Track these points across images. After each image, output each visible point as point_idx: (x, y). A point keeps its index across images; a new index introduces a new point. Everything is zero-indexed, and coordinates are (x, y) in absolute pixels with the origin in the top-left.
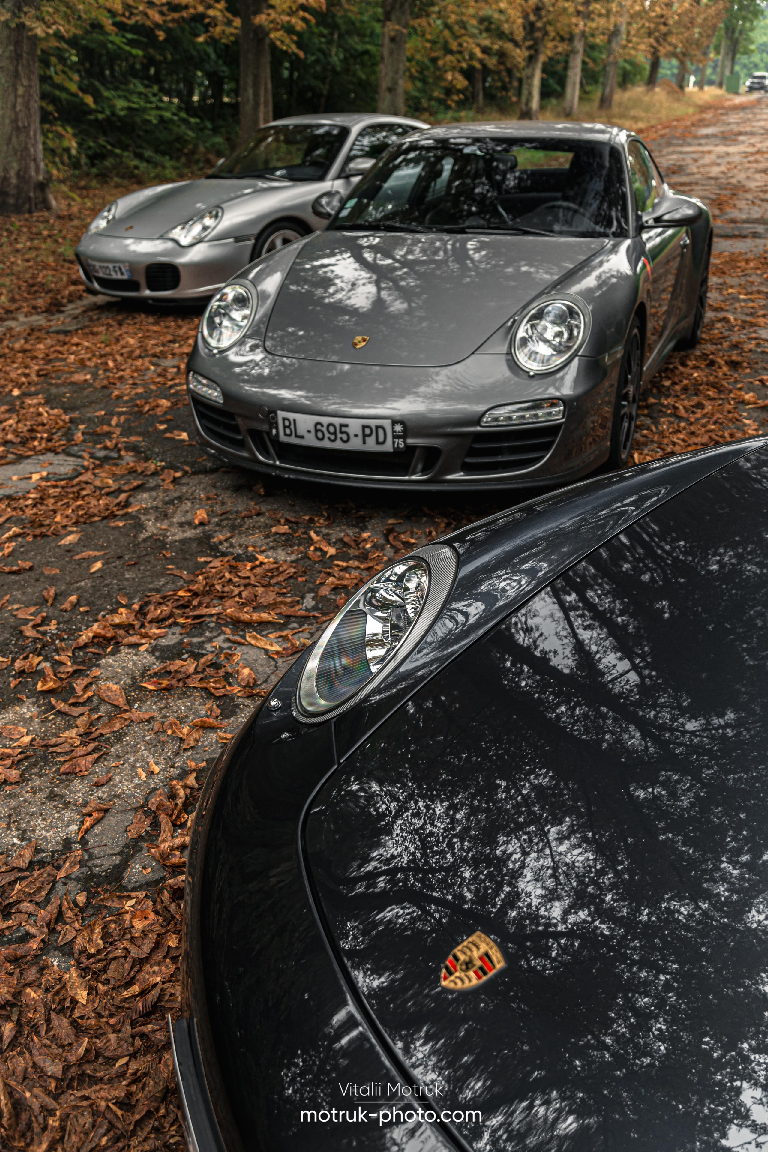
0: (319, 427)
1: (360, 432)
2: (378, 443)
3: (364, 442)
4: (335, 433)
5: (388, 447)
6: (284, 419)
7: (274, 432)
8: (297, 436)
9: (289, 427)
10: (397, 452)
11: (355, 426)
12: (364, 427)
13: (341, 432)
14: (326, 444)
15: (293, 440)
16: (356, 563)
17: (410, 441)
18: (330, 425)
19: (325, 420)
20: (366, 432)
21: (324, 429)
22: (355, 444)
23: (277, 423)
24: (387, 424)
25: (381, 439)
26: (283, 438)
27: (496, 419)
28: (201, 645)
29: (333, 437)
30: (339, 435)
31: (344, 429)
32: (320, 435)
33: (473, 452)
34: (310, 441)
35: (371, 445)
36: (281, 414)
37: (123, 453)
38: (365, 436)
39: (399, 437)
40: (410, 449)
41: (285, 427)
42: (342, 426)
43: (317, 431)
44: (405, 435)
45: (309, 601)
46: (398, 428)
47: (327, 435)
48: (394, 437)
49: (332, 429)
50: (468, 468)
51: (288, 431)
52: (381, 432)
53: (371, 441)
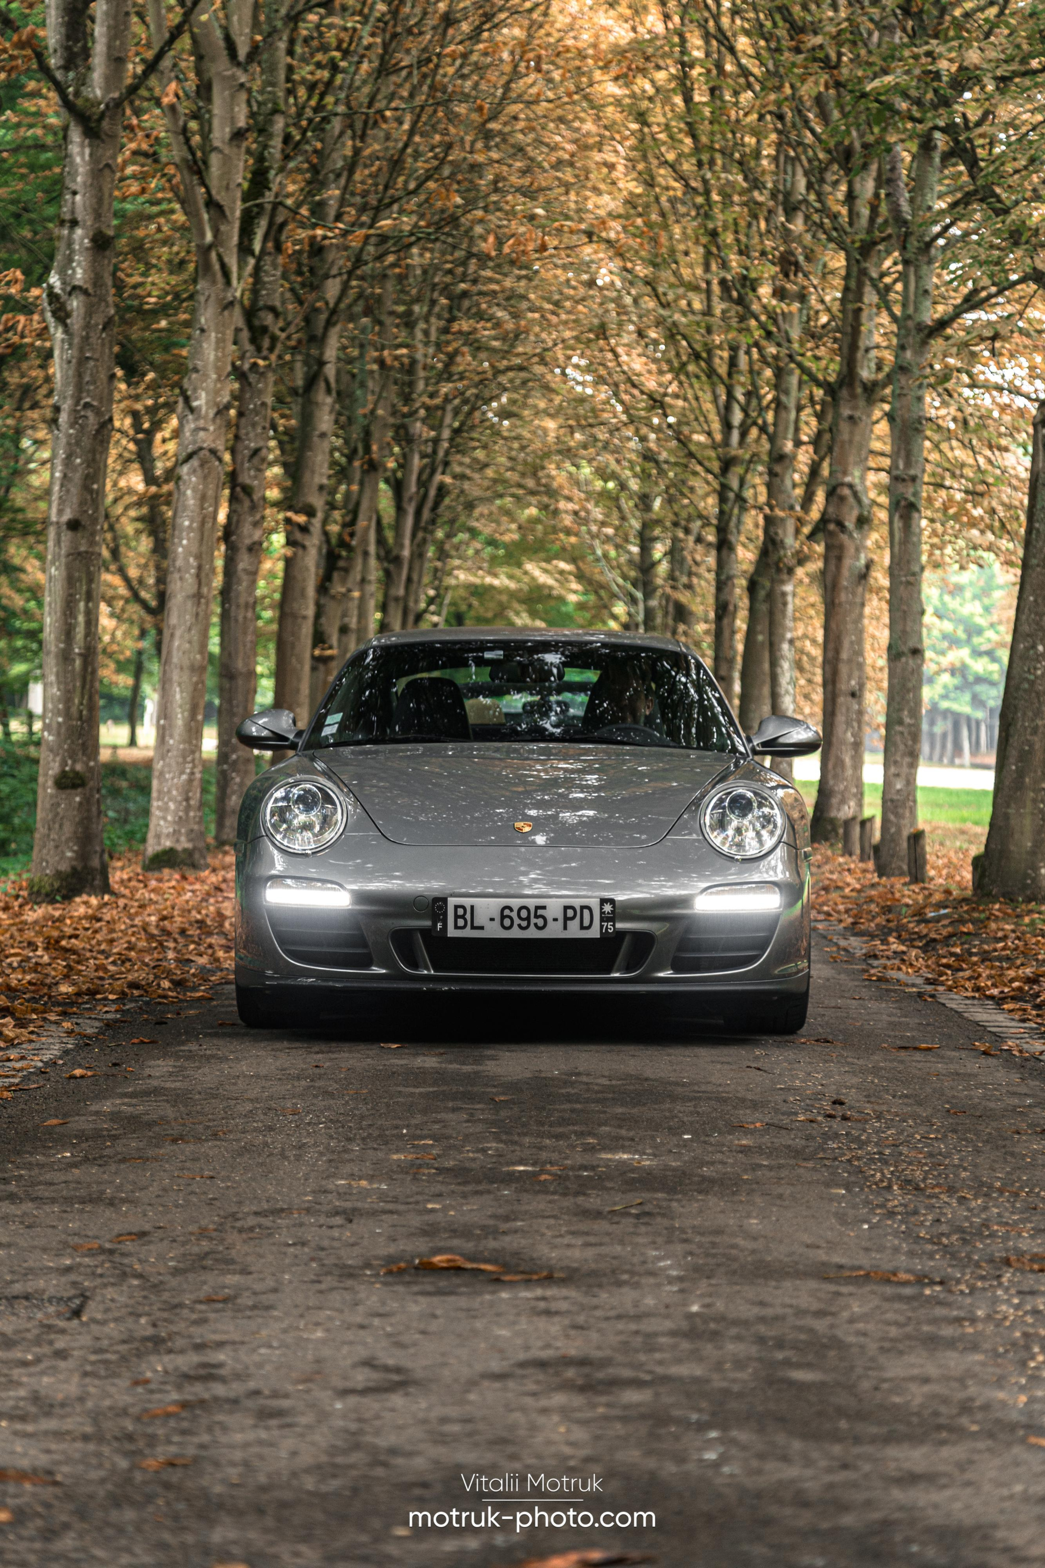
0: (506, 912)
1: (560, 915)
2: (582, 927)
3: (565, 928)
4: (528, 919)
5: (594, 933)
6: (456, 907)
7: (439, 926)
8: (473, 927)
9: (463, 917)
10: (604, 939)
11: (554, 909)
12: (566, 908)
13: (536, 917)
14: (515, 933)
15: (468, 933)
17: (620, 925)
18: (521, 908)
19: (515, 903)
20: (568, 914)
21: (514, 915)
22: (554, 931)
23: (445, 914)
24: (594, 903)
25: (586, 923)
26: (452, 932)
29: (524, 924)
30: (533, 920)
31: (540, 912)
32: (507, 922)
34: (494, 931)
35: (574, 931)
36: (452, 902)
38: (566, 919)
39: (608, 920)
40: (620, 936)
41: (457, 917)
42: (537, 908)
43: (503, 917)
44: (615, 917)
46: (608, 908)
47: (517, 921)
48: (602, 920)
49: (524, 913)
50: (678, 963)
51: (461, 922)
53: (574, 925)
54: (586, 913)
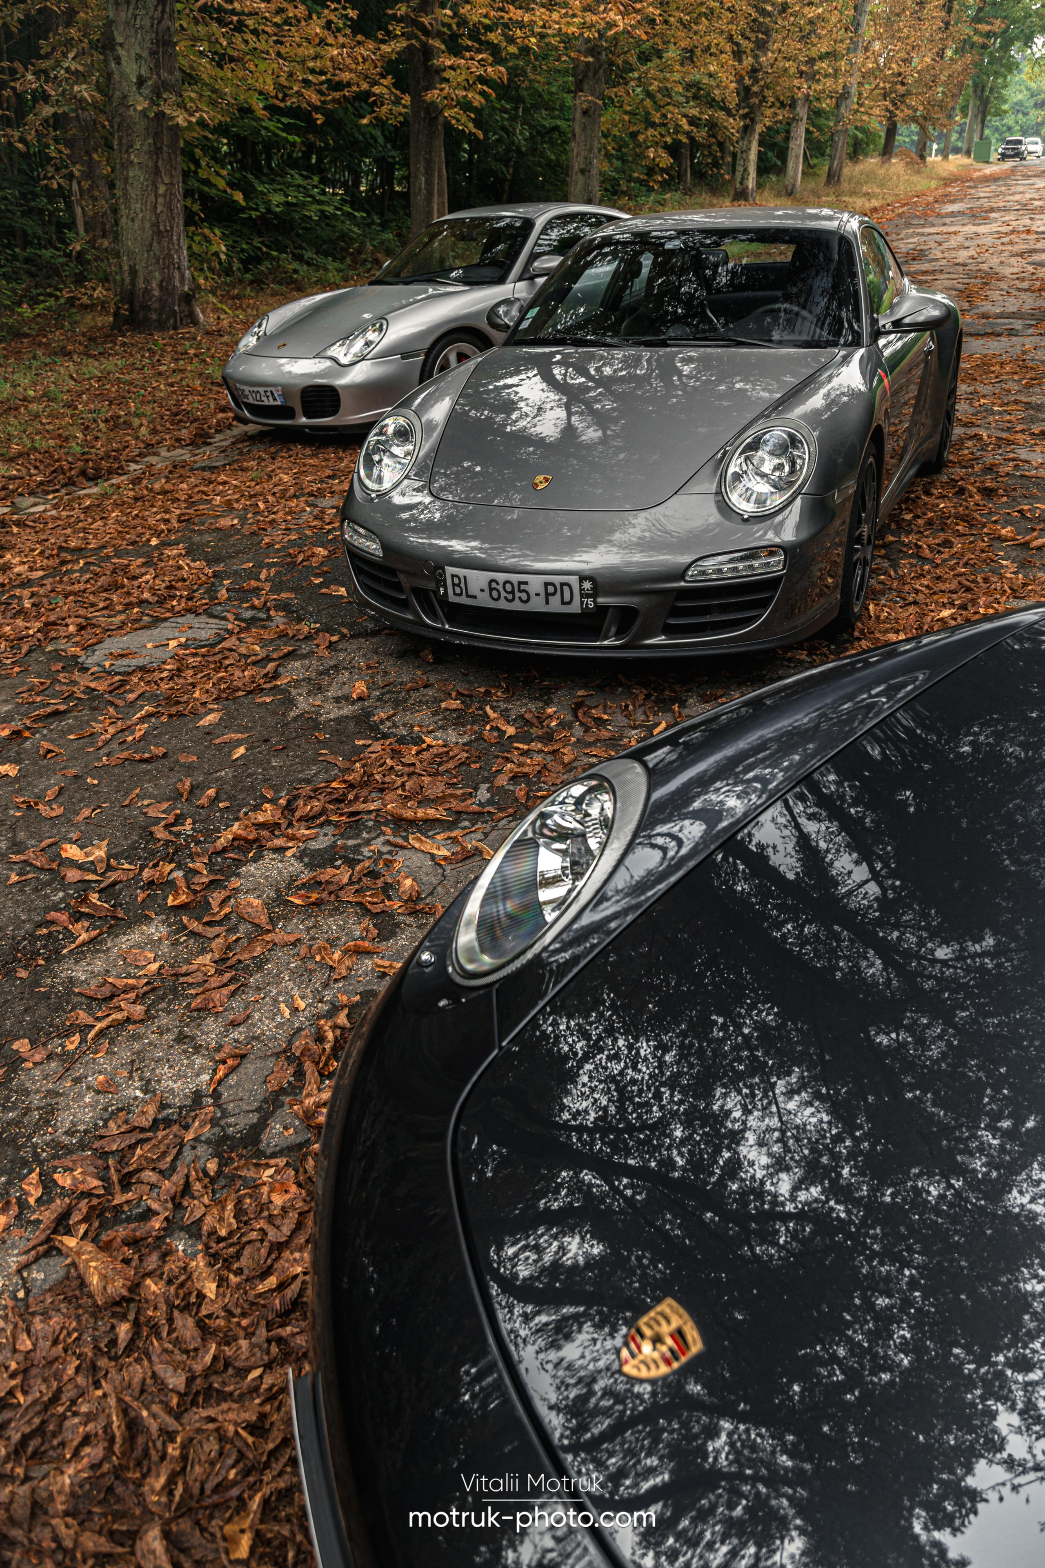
0: (494, 585)
1: (542, 591)
2: (563, 603)
3: (547, 603)
4: (512, 592)
5: (575, 608)
6: (453, 576)
7: (442, 590)
8: (468, 596)
9: (459, 585)
10: (585, 614)
11: (535, 583)
12: (546, 584)
13: (520, 591)
14: (503, 605)
15: (464, 600)
16: (540, 745)
17: (600, 600)
18: (506, 582)
19: (501, 577)
20: (549, 590)
21: (500, 588)
22: (537, 605)
23: (445, 580)
24: (573, 580)
25: (567, 598)
26: (452, 598)
27: (704, 573)
28: (357, 849)
29: (510, 597)
30: (517, 594)
31: (522, 587)
32: (495, 594)
33: (676, 612)
34: (484, 600)
35: (555, 606)
36: (450, 570)
37: (272, 613)
38: (547, 595)
39: (588, 596)
40: (602, 610)
41: (454, 585)
42: (520, 583)
43: (491, 589)
44: (595, 592)
45: (483, 794)
46: (587, 585)
47: (503, 594)
48: (582, 596)
49: (509, 587)
50: (669, 630)
51: (458, 590)
52: (566, 589)
53: (555, 600)
54: (566, 588)
